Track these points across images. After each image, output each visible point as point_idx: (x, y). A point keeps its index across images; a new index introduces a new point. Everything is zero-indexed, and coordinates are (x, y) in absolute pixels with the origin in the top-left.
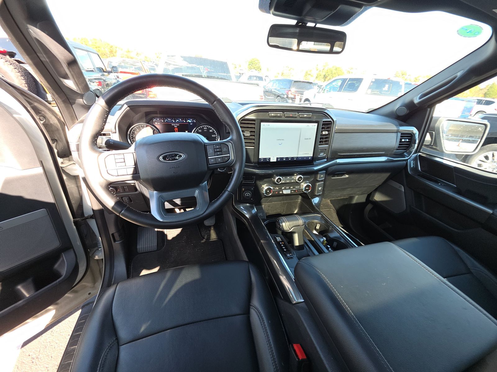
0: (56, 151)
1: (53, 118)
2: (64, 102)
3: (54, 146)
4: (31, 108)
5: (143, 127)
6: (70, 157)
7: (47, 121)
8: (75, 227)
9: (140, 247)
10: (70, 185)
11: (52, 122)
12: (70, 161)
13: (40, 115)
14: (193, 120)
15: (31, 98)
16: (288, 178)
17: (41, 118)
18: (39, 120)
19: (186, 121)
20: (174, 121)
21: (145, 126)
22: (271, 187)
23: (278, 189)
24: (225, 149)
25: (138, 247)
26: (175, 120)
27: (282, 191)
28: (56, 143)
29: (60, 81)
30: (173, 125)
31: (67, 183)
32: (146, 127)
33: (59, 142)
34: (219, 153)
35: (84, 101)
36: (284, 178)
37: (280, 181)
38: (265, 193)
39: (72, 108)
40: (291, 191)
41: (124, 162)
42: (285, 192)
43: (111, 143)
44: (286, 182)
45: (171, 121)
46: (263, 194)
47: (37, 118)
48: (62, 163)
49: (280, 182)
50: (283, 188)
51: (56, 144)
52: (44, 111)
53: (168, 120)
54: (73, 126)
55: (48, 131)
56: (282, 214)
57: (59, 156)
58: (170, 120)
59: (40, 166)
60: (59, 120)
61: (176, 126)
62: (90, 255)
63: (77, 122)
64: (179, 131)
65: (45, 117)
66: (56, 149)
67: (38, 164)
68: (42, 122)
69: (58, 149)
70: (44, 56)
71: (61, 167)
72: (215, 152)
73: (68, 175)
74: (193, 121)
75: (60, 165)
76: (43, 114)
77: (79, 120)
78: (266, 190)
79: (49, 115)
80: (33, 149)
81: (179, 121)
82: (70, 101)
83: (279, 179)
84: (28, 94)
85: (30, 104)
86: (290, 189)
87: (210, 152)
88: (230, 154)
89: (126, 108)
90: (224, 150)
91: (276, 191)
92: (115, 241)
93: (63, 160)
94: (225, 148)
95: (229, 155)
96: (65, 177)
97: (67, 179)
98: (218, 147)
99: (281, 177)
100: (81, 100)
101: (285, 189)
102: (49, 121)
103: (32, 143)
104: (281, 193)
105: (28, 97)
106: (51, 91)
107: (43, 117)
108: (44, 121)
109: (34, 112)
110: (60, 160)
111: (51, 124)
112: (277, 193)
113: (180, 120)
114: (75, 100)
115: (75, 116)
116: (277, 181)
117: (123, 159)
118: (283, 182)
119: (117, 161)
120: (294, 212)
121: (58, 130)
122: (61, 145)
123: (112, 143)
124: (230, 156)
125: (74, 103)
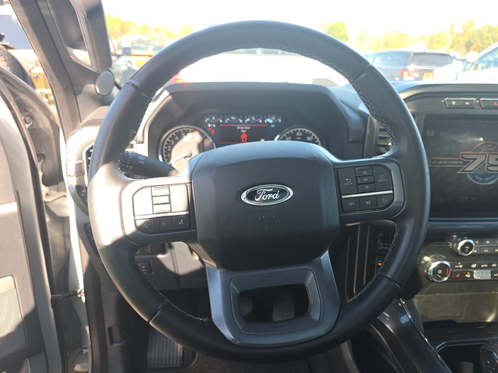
0: (40, 174)
1: (45, 119)
2: (66, 90)
3: (39, 165)
4: (14, 103)
5: (186, 133)
6: (61, 184)
7: (35, 125)
8: (51, 310)
9: (153, 356)
10: (53, 233)
11: (41, 126)
12: (58, 190)
13: (26, 114)
14: (276, 118)
15: (17, 86)
16: (488, 242)
17: (28, 119)
18: (24, 122)
19: (263, 120)
20: (241, 121)
21: (190, 131)
22: (446, 263)
23: (461, 266)
24: (382, 179)
25: (149, 356)
26: (244, 119)
27: (472, 273)
28: (42, 161)
29: (66, 52)
30: (238, 128)
31: (49, 229)
32: (192, 131)
33: (47, 159)
34: (367, 187)
35: (97, 88)
36: (477, 242)
37: (470, 250)
38: (432, 274)
39: (75, 101)
40: (492, 273)
41: (169, 203)
42: (477, 275)
43: (140, 162)
44: (482, 252)
45: (237, 121)
46: (427, 276)
47: (20, 118)
48: (47, 195)
49: (471, 253)
50: (474, 266)
51: (43, 163)
52: (32, 108)
53: (230, 119)
54: (73, 132)
55: (34, 141)
56: (458, 322)
57: (44, 184)
58: (235, 120)
59: (14, 200)
60: (52, 123)
61: (244, 129)
62: (69, 363)
63: (80, 124)
64: (249, 140)
65: (32, 118)
66: (42, 170)
67: (13, 196)
68: (27, 126)
69: (44, 171)
70: (49, 5)
71: (45, 202)
72: (358, 184)
73: (53, 215)
74: (276, 121)
75: (45, 199)
76: (31, 113)
77: (84, 121)
78: (435, 270)
79: (39, 114)
80: (9, 171)
81: (251, 121)
82: (75, 89)
83: (467, 244)
84: (13, 80)
85: (14, 95)
86: (489, 267)
87: (345, 184)
88: (393, 190)
89: (167, 97)
90: (379, 181)
91: (458, 273)
92: (112, 342)
93: (50, 190)
94: (382, 177)
95: (391, 192)
96: (48, 219)
97: (50, 222)
98: (365, 173)
99: (471, 241)
100: (92, 86)
101: (479, 268)
102: (37, 124)
103: (8, 160)
104: (468, 276)
105: (13, 84)
106: (49, 72)
107: (30, 118)
108: (31, 123)
109: (18, 109)
110: (44, 189)
111: (40, 129)
112: (458, 276)
113: (253, 118)
114: (83, 86)
115: (78, 116)
116: (463, 248)
117: (167, 197)
118: (475, 251)
119: (156, 200)
120: (487, 318)
121: (48, 138)
122: (50, 164)
123: (143, 163)
124: (393, 194)
125: (80, 92)
